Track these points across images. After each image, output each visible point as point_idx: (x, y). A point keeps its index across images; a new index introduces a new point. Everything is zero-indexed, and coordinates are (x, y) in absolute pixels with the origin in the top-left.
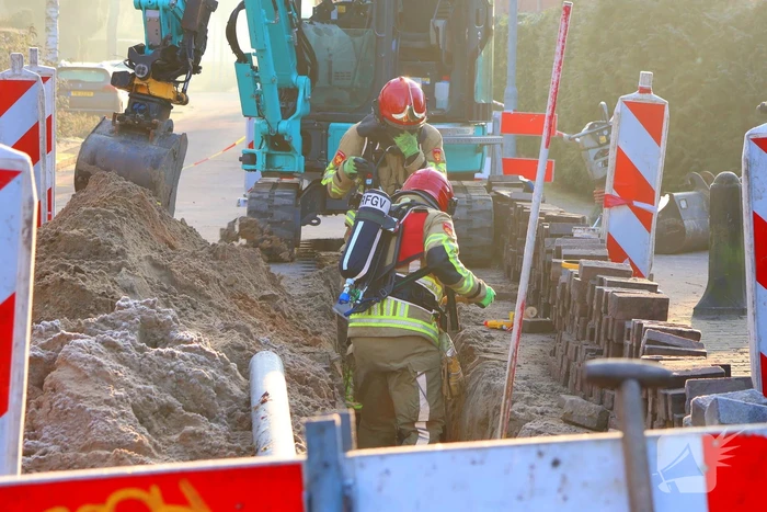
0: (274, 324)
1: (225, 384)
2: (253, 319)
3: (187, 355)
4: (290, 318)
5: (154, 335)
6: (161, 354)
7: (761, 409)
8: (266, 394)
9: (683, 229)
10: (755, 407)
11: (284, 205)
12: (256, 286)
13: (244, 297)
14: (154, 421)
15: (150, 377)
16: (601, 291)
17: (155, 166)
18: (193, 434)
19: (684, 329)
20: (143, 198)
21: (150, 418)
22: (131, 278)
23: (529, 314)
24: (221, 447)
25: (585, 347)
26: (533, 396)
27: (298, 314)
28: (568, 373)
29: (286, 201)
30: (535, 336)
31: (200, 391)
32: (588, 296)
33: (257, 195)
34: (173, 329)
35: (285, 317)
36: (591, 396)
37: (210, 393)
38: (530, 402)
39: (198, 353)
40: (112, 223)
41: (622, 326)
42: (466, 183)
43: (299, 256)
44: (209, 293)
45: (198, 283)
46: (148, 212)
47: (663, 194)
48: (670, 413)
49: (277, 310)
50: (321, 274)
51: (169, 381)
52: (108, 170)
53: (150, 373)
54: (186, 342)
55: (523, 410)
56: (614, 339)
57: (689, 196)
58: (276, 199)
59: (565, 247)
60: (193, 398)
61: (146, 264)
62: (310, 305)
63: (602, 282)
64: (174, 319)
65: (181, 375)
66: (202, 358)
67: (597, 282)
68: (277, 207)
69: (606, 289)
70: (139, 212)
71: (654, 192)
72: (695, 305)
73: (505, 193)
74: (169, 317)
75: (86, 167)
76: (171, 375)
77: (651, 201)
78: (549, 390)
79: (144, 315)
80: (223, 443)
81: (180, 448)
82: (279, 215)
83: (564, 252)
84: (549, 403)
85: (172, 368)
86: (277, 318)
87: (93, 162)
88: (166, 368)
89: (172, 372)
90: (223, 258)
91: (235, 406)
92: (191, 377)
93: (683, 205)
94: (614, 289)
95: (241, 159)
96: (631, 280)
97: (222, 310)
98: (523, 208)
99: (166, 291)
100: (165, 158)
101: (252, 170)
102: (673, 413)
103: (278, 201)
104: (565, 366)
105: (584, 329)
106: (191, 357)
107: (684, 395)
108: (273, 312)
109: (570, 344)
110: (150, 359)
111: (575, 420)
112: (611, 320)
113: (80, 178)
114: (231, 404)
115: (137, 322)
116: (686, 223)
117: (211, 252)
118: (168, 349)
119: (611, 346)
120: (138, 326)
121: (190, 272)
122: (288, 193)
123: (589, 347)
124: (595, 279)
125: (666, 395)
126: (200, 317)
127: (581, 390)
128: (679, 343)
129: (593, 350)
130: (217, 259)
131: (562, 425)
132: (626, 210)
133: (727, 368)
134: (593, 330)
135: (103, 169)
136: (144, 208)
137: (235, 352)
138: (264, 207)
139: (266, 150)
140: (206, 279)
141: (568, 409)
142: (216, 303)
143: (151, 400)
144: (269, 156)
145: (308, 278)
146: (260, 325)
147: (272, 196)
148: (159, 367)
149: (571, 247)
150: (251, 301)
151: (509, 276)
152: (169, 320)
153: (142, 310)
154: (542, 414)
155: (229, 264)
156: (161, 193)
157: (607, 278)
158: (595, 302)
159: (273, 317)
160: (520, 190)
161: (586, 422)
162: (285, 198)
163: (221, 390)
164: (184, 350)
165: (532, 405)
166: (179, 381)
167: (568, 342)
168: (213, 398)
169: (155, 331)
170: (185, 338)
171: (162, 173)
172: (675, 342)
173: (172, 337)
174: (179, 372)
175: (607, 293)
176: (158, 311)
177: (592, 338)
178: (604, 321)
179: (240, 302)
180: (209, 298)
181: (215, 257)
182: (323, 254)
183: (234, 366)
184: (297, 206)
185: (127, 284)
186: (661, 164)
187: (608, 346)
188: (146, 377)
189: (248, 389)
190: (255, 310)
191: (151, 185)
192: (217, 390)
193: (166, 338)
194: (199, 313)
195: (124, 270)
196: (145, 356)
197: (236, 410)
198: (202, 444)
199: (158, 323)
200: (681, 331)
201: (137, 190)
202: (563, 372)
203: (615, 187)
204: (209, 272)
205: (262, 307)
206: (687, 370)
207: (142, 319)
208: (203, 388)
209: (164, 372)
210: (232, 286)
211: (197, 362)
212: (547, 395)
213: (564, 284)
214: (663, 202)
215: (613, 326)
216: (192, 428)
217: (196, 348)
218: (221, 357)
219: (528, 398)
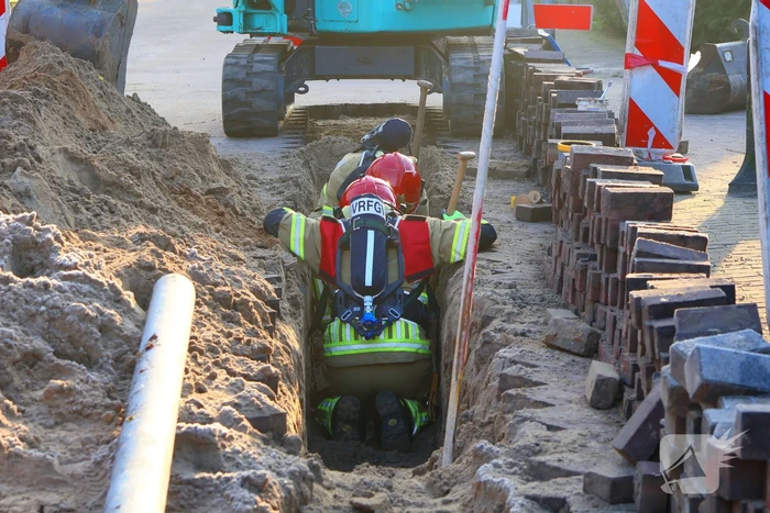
0: (222, 223)
1: (113, 321)
2: (195, 219)
3: (65, 285)
4: (243, 215)
5: (31, 259)
6: (31, 286)
7: (755, 359)
8: (154, 337)
9: (728, 85)
10: (748, 357)
11: (265, 72)
12: (203, 178)
13: (187, 192)
14: (14, 373)
15: (15, 315)
16: (593, 184)
17: (98, 35)
18: (61, 390)
19: (687, 234)
20: (72, 75)
21: (9, 370)
22: (26, 180)
23: (532, 199)
24: (95, 406)
25: (576, 251)
26: (515, 310)
27: (254, 209)
28: (561, 278)
29: (268, 67)
30: (538, 225)
31: (79, 330)
32: (580, 188)
33: (233, 61)
34: (56, 251)
35: (236, 213)
36: (583, 310)
37: (92, 333)
38: (512, 318)
39: (82, 282)
40: (21, 108)
41: (616, 228)
42: (478, 39)
43: (284, 128)
44: (139, 190)
45: (127, 178)
46: (78, 92)
47: (693, 51)
48: (657, 350)
49: (226, 206)
50: (302, 152)
51: (39, 320)
52: (42, 39)
53: (14, 310)
54: (68, 268)
55: (500, 330)
56: (608, 242)
57: (736, 46)
58: (254, 64)
59: (566, 124)
60: (71, 339)
61: (60, 158)
62: (280, 193)
63: (595, 174)
64: (57, 238)
65: (55, 311)
66: (86, 288)
67: (591, 172)
68: (256, 74)
69: (599, 182)
70: (67, 93)
71: (683, 49)
72: (731, 178)
73: (520, 50)
74: (50, 236)
75: (17, 36)
76: (42, 313)
77: (680, 61)
78: (538, 300)
79: (18, 234)
80: (98, 401)
81: (44, 409)
82: (258, 83)
83: (564, 130)
84: (534, 320)
85: (43, 303)
86: (227, 217)
87: (26, 30)
88: (36, 304)
89: (43, 308)
90: (164, 145)
91: (126, 347)
92: (68, 314)
93: (728, 57)
94: (610, 182)
95: (215, 20)
96: (631, 170)
97: (153, 210)
98: (535, 70)
99: (78, 193)
100: (109, 25)
101: (227, 32)
102: (660, 351)
103: (258, 67)
104: (559, 271)
105: (578, 227)
106: (71, 287)
107: (673, 327)
108: (222, 208)
109: (564, 244)
110: (15, 293)
111: (559, 343)
112: (604, 220)
113: (11, 49)
114: (121, 345)
115: (8, 244)
116: (731, 78)
117: (149, 139)
118: (42, 279)
119: (605, 252)
120: (8, 249)
121: (117, 165)
122: (271, 57)
123: (581, 251)
124: (588, 169)
125: (651, 328)
126: (117, 223)
127: (573, 302)
128: (678, 255)
129: (585, 255)
130: (157, 147)
131: (543, 351)
132: (650, 71)
133: (730, 290)
134: (586, 230)
135: (36, 38)
136: (74, 86)
137: (143, 273)
138: (242, 75)
139: (243, 8)
140: (135, 172)
141: (551, 331)
142: (146, 201)
143: (10, 346)
144: (246, 16)
145: (287, 157)
146: (203, 226)
147: (250, 61)
148: (27, 302)
149: (573, 124)
150: (195, 196)
151: (521, 149)
152: (49, 240)
153: (15, 228)
154: (523, 334)
155: (171, 151)
156: (107, 66)
157: (602, 168)
158: (586, 198)
159: (222, 214)
160: (537, 47)
161: (572, 346)
162: (265, 63)
163: (106, 328)
164: (64, 278)
165: (514, 322)
166: (52, 320)
167: (561, 242)
168: (97, 340)
169: (32, 254)
170: (68, 263)
171: (107, 41)
172: (671, 254)
173: (52, 261)
174: (54, 307)
175: (600, 187)
176: (36, 228)
177: (585, 239)
178: (596, 221)
179: (181, 198)
180: (139, 196)
181: (155, 145)
182: (320, 123)
183: (129, 296)
184: (280, 71)
185: (22, 188)
186: (690, 16)
187: (602, 252)
188: (10, 316)
189: (142, 324)
190: (199, 207)
191: (92, 57)
192: (102, 329)
193: (45, 262)
194: (116, 218)
195: (19, 169)
196: (10, 289)
197: (126, 353)
198: (72, 402)
199: (36, 243)
200: (683, 236)
201: (71, 63)
202: (557, 278)
203: (638, 45)
204: (141, 163)
205: (209, 203)
206: (679, 295)
207: (15, 238)
208: (83, 326)
209: (33, 309)
210: (172, 178)
211: (78, 293)
212: (535, 307)
213: (559, 171)
214: (694, 60)
215: (606, 228)
216: (59, 382)
217: (78, 275)
218: (112, 286)
219: (509, 314)
